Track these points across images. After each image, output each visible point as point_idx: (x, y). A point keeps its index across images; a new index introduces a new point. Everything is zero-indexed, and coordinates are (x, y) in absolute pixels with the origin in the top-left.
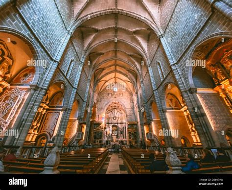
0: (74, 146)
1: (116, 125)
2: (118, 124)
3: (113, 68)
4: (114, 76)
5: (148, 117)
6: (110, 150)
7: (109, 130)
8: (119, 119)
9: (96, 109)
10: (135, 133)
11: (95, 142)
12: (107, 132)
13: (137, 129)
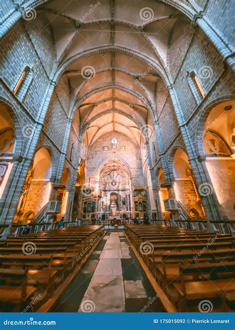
0: (44, 224)
1: (117, 192)
2: (118, 191)
3: (109, 104)
4: (111, 120)
5: (167, 175)
6: (106, 227)
7: (106, 200)
8: (120, 185)
9: (85, 169)
10: (143, 202)
11: (84, 217)
12: (103, 202)
13: (146, 196)
